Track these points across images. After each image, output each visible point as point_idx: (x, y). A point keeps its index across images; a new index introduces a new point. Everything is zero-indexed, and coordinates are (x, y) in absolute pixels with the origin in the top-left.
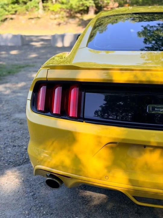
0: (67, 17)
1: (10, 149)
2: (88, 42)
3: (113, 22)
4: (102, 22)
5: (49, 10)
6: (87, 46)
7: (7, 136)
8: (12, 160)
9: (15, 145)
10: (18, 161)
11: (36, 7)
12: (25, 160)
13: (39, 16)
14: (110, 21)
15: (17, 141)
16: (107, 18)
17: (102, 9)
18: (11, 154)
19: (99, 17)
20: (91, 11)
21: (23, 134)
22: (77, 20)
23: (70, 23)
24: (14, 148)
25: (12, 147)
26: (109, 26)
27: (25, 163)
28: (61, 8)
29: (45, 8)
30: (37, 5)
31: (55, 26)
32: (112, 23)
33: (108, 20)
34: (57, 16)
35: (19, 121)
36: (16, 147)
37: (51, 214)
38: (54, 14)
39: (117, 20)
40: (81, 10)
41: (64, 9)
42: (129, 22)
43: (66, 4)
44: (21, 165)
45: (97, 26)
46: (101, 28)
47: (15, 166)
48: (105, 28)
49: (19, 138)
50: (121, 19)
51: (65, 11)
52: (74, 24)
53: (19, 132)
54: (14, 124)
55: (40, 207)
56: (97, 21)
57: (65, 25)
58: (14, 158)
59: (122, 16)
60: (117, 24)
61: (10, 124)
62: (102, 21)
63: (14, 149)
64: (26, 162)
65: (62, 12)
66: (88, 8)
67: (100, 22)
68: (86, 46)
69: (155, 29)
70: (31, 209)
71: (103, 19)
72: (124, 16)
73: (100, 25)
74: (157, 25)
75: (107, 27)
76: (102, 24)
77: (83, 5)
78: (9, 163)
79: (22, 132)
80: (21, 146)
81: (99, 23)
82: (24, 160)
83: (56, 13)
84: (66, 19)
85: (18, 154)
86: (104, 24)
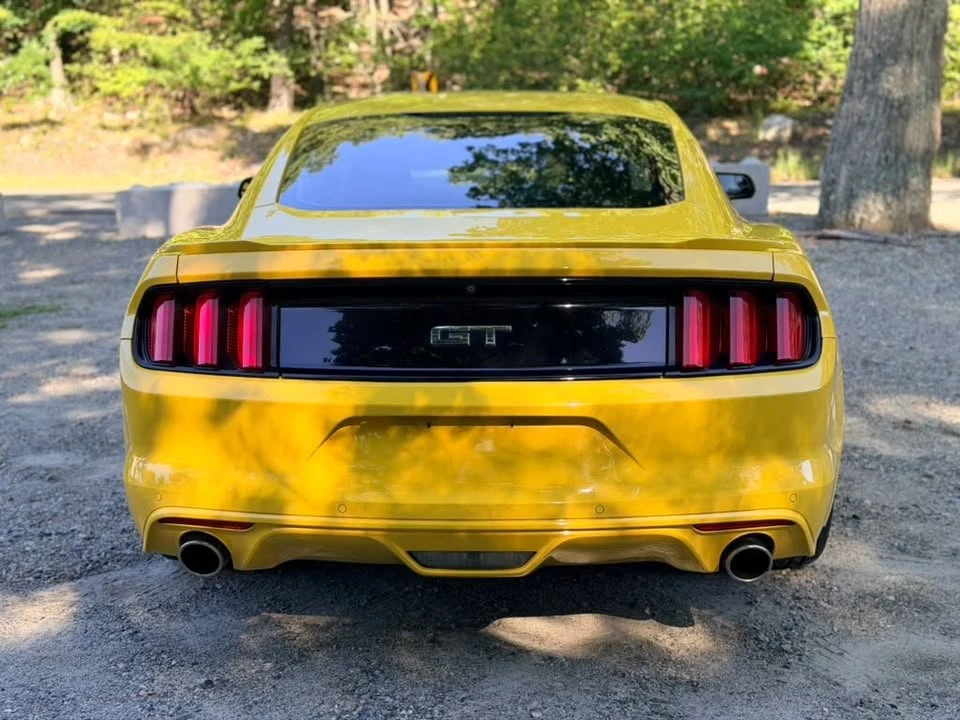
0: (175, 119)
1: (30, 543)
2: (279, 192)
3: (357, 136)
4: (319, 137)
5: (96, 90)
6: (277, 201)
7: (11, 513)
8: (46, 568)
9: (47, 531)
10: (66, 569)
11: (39, 78)
12: (90, 566)
13: (52, 116)
14: (349, 135)
15: (50, 522)
16: (336, 126)
17: (327, 89)
18: (39, 555)
19: (309, 123)
20: (278, 97)
21: (68, 504)
22: (222, 131)
23: (190, 145)
24: (45, 539)
25: (37, 539)
26: (345, 148)
27: (91, 573)
28: (146, 84)
29: (78, 83)
30: (42, 68)
31: (122, 157)
32: (356, 141)
33: (338, 132)
34: (133, 116)
35: (42, 472)
36: (53, 537)
37: (194, 664)
38: (118, 105)
39: (372, 130)
40: (237, 94)
41: (161, 86)
42: (420, 138)
43: (171, 67)
44: (78, 578)
45: (305, 151)
46: (316, 156)
47: (57, 581)
48: (329, 157)
49: (55, 515)
50: (391, 126)
51: (165, 96)
52: (209, 147)
53: (53, 499)
54: (26, 482)
55: (159, 654)
56: (302, 135)
57: (169, 151)
58: (51, 563)
59: (393, 120)
60: (374, 142)
61: (12, 483)
62: (321, 133)
63: (47, 542)
64: (93, 569)
65: (155, 102)
66: (266, 84)
67: (315, 137)
68: (274, 201)
69: (513, 157)
70: (132, 660)
71: (325, 129)
72: (402, 121)
73: (314, 145)
74: (518, 148)
75: (336, 153)
76: (320, 142)
77: (244, 72)
78: (38, 574)
79: (61, 499)
80: (67, 533)
81: (310, 140)
82: (87, 565)
83: (128, 103)
84: (172, 129)
85: (62, 552)
86: (326, 142)
